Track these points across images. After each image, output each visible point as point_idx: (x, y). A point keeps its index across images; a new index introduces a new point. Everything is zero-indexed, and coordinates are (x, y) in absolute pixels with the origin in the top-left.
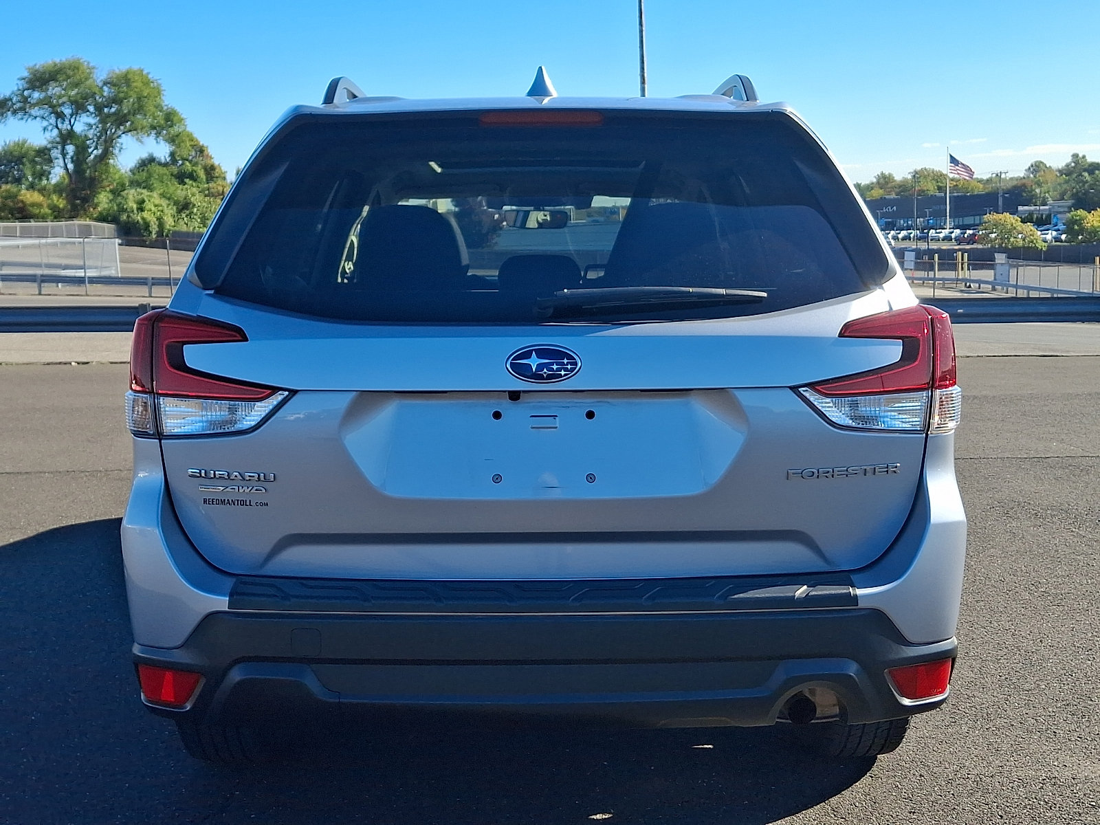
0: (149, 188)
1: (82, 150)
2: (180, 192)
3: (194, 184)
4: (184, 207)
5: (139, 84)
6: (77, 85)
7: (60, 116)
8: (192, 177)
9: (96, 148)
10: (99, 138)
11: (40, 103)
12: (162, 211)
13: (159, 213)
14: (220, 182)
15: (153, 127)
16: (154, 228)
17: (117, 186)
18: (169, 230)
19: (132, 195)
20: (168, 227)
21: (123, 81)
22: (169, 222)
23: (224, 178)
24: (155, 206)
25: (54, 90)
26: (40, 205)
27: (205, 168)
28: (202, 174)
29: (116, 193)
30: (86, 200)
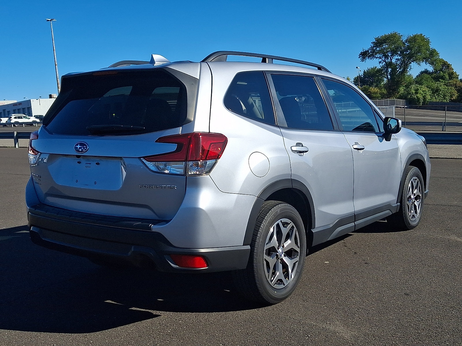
0: (421, 84)
1: (394, 70)
2: (435, 85)
3: (443, 81)
4: (435, 91)
5: (420, 41)
6: (394, 43)
7: (386, 57)
8: (443, 78)
9: (400, 69)
10: (402, 64)
11: (379, 52)
12: (426, 93)
13: (424, 94)
14: (455, 79)
15: (424, 58)
16: (422, 101)
17: (408, 84)
18: (428, 101)
19: (413, 87)
20: (428, 100)
21: (413, 40)
22: (428, 97)
23: (458, 78)
24: (423, 91)
25: (385, 46)
26: (376, 93)
27: (449, 74)
28: (447, 77)
29: (407, 86)
30: (394, 90)
